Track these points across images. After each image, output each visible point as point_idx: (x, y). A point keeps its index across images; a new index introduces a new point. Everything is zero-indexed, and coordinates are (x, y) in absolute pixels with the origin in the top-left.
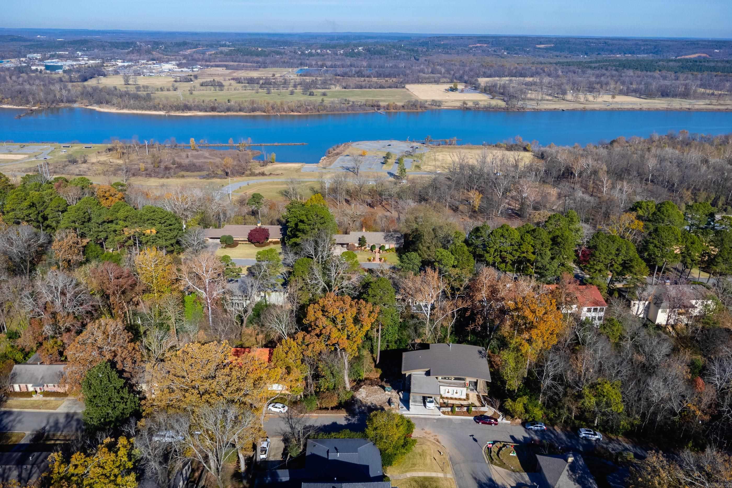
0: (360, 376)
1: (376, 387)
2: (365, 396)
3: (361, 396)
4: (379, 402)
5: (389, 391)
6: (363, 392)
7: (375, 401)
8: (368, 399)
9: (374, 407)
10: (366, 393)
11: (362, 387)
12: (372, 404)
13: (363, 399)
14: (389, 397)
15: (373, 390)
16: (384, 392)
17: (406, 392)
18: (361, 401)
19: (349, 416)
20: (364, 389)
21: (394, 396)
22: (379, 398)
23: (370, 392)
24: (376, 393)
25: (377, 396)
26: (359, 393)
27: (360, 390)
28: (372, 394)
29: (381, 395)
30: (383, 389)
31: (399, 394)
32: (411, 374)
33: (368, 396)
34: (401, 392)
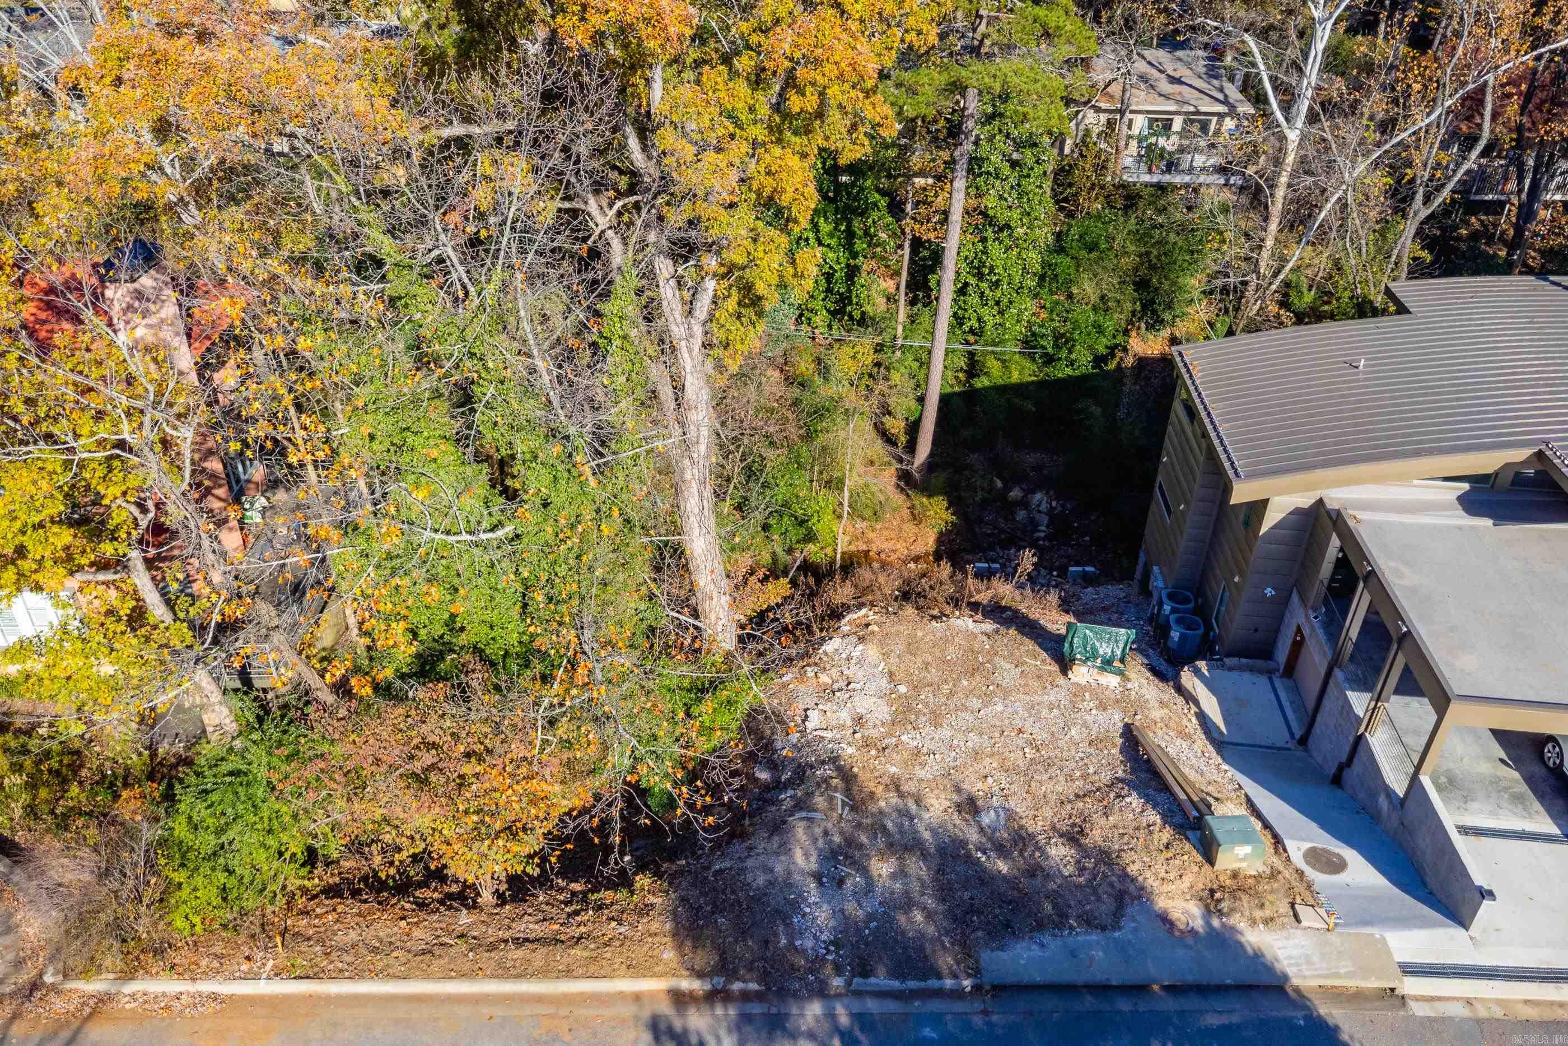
0: (810, 537)
1: (965, 623)
2: (886, 709)
3: (845, 716)
4: (1037, 777)
5: (1107, 664)
6: (860, 673)
7: (1001, 776)
8: (925, 750)
9: (1001, 850)
10: (884, 682)
11: (845, 625)
12: (970, 806)
13: (873, 752)
14: (1121, 725)
15: (951, 649)
16: (1055, 668)
17: (1241, 668)
18: (848, 777)
19: (712, 997)
20: (862, 639)
21: (1153, 703)
22: (1020, 731)
23: (924, 673)
24: (978, 678)
25: (999, 708)
26: (824, 678)
27: (829, 647)
28: (952, 694)
29: (1037, 698)
30: (1040, 645)
31: (1180, 689)
32: (1320, 502)
33: (909, 709)
34: (1197, 672)
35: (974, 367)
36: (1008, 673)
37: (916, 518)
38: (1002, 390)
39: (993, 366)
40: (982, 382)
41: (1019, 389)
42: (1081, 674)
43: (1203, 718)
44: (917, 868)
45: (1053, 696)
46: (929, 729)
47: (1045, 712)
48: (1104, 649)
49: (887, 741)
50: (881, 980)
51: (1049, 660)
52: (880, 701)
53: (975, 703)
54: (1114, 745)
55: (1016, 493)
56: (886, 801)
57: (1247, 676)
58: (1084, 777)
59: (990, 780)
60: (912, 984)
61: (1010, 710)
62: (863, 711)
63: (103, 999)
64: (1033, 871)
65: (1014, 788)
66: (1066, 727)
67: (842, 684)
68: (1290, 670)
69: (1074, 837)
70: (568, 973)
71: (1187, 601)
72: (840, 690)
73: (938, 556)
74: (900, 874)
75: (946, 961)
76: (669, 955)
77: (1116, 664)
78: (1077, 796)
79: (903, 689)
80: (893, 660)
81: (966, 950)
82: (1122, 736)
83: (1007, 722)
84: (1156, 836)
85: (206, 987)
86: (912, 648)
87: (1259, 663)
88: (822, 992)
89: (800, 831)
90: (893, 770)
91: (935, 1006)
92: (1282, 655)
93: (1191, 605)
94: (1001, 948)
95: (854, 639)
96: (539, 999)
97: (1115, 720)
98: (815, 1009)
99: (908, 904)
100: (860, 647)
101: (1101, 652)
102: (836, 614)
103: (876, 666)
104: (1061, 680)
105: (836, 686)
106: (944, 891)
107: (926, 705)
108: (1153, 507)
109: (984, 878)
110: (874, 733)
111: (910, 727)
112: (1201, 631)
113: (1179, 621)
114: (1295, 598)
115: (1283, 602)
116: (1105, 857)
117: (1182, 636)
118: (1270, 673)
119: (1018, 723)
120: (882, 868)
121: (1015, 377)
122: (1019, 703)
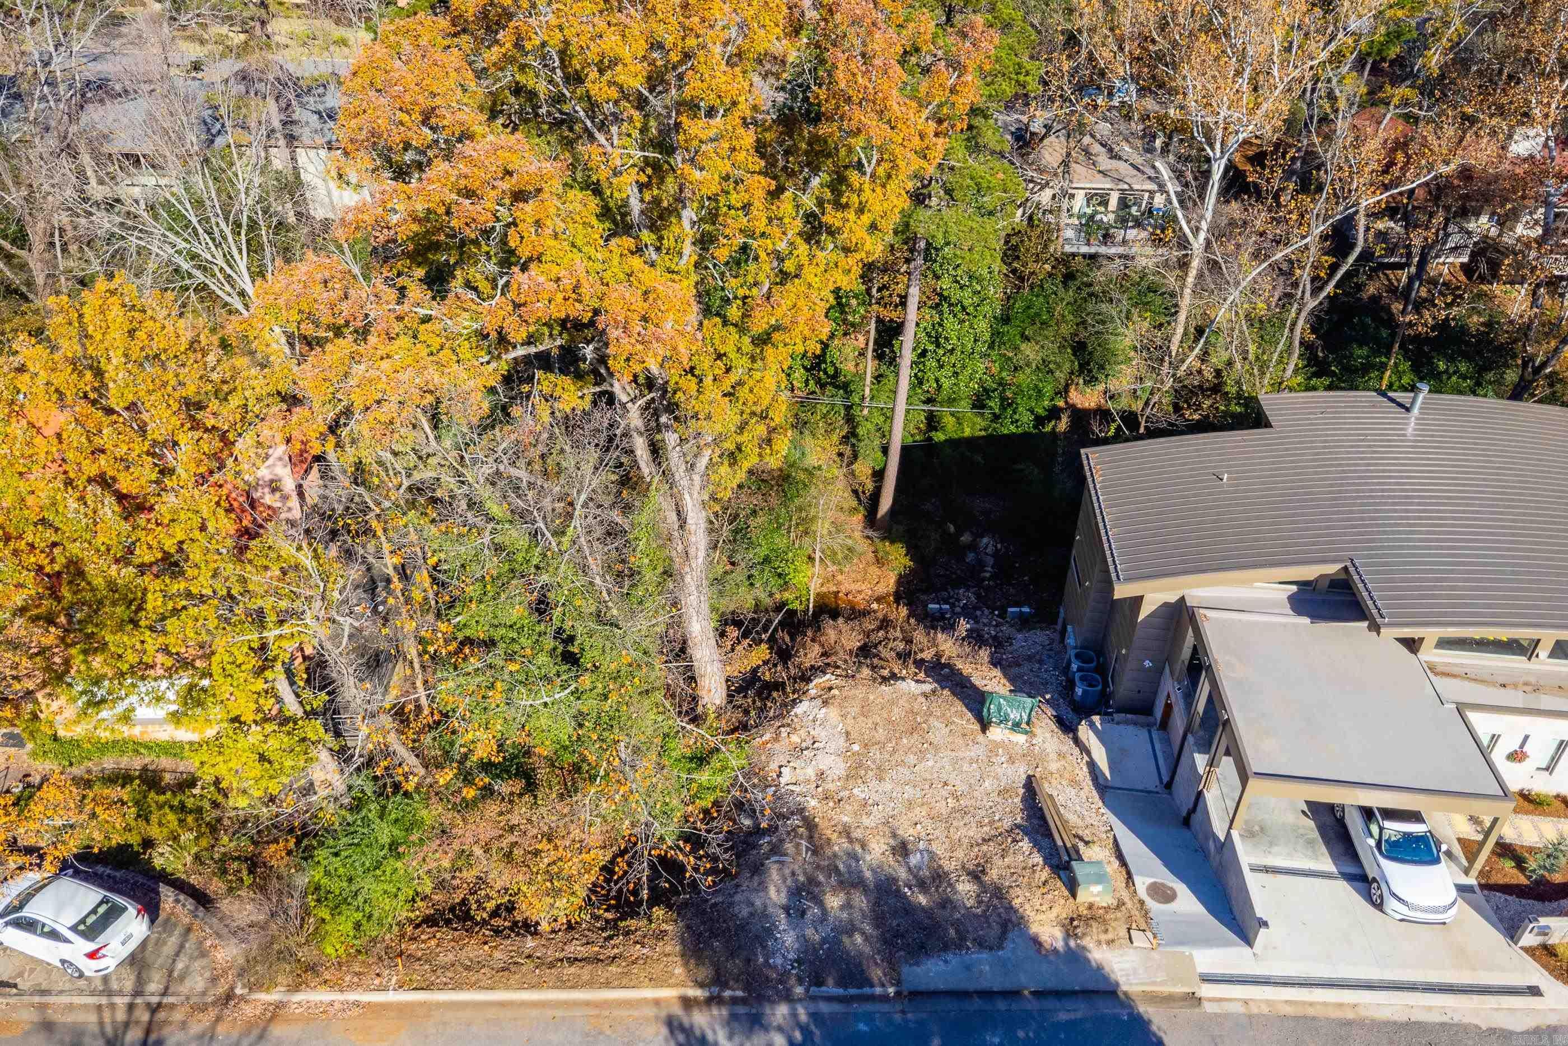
2: (843, 765)
3: (811, 772)
4: (955, 823)
5: (1016, 726)
6: (823, 734)
7: (927, 822)
8: (871, 801)
9: (922, 885)
10: (842, 742)
11: (813, 688)
12: (902, 849)
13: (831, 804)
14: (1024, 777)
15: (896, 710)
16: (977, 727)
17: (1127, 723)
18: (810, 825)
19: (709, 1001)
20: (825, 703)
21: (1053, 756)
22: (946, 784)
23: (874, 733)
24: (915, 736)
25: (930, 763)
26: (795, 739)
27: (800, 709)
28: (895, 751)
29: (961, 754)
30: (967, 706)
31: (1077, 741)
32: (1183, 598)
33: (860, 765)
34: (1092, 725)
35: (932, 422)
36: (939, 732)
37: (879, 562)
38: (955, 443)
39: (949, 421)
40: (939, 437)
41: (971, 442)
42: (996, 733)
43: (1092, 766)
44: (861, 901)
45: (975, 751)
46: (874, 783)
47: (966, 767)
48: (1014, 715)
49: (841, 794)
50: (830, 988)
51: (973, 720)
52: (838, 759)
53: (912, 759)
54: (1017, 795)
55: (966, 538)
56: (839, 845)
57: (1131, 729)
58: (991, 823)
59: (919, 826)
60: (853, 991)
61: (938, 765)
62: (824, 768)
63: (279, 1006)
64: (946, 903)
65: (937, 833)
66: (981, 780)
67: (809, 742)
68: (1165, 724)
69: (976, 875)
70: (607, 985)
71: (1090, 661)
72: (807, 748)
73: (898, 597)
74: (847, 906)
75: (877, 973)
76: (679, 970)
77: (1024, 726)
78: (984, 840)
79: (856, 747)
80: (850, 721)
81: (892, 965)
82: (1024, 786)
83: (935, 775)
84: (1037, 875)
85: (352, 996)
86: (865, 710)
87: (1141, 718)
88: (788, 997)
89: (774, 874)
90: (845, 819)
91: (869, 1007)
92: (1159, 712)
93: (1093, 665)
94: (917, 964)
95: (819, 702)
96: (587, 1004)
97: (1019, 773)
98: (781, 1011)
99: (851, 929)
100: (824, 710)
101: (1012, 716)
102: (805, 677)
103: (836, 727)
104: (980, 738)
105: (804, 745)
106: (878, 919)
107: (874, 762)
108: (1069, 573)
109: (909, 909)
110: (831, 787)
111: (860, 781)
112: (1100, 688)
113: (1082, 679)
114: (1167, 670)
115: (1158, 672)
116: (998, 892)
117: (1084, 692)
118: (1149, 726)
119: (944, 777)
120: (834, 902)
121: (967, 432)
122: (946, 757)
